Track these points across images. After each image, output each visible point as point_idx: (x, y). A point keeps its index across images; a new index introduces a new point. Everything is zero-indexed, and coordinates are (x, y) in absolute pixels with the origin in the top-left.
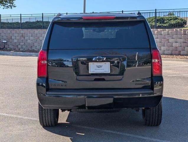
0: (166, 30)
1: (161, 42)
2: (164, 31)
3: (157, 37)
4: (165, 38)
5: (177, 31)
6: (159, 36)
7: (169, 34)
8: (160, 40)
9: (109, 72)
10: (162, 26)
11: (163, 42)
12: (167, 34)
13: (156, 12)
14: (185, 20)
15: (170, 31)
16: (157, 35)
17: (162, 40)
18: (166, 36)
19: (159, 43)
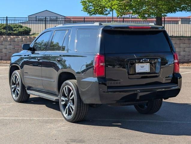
0: (19, 37)
1: (14, 49)
2: (17, 38)
3: (10, 44)
4: (19, 45)
5: (31, 38)
6: (12, 43)
7: (22, 41)
8: (13, 47)
9: (149, 71)
10: (13, 33)
11: (17, 49)
12: (20, 41)
13: (7, 20)
14: (30, 28)
15: (24, 39)
16: (10, 42)
17: (16, 46)
18: (20, 43)
19: (12, 50)
